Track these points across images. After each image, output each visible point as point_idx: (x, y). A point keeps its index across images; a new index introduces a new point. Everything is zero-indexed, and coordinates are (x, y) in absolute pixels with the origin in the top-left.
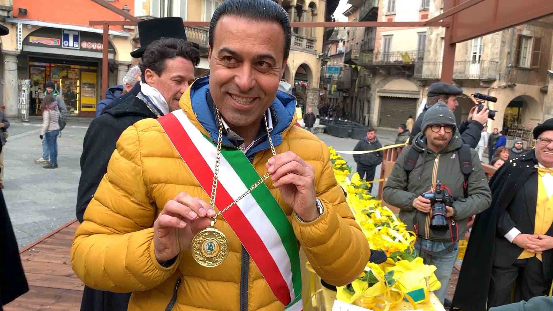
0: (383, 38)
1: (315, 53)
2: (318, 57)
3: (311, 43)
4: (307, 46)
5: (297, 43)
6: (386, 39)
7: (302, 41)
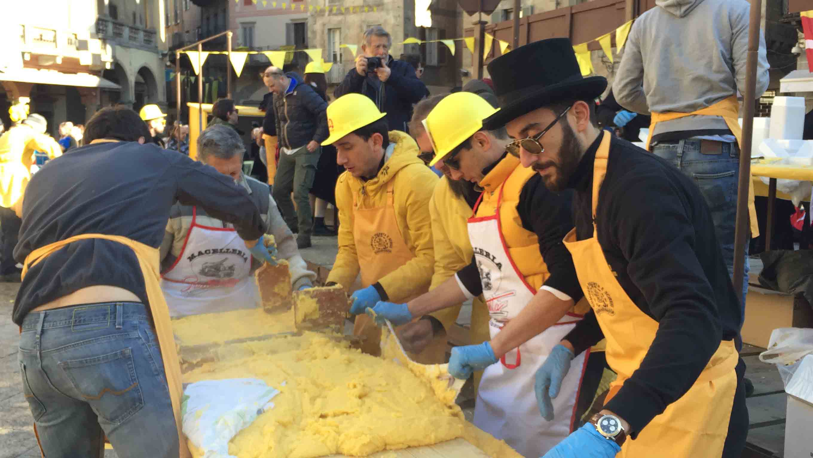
0: (240, 26)
1: (155, 50)
2: (161, 57)
3: (149, 36)
4: (145, 40)
5: (132, 37)
6: (245, 29)
7: (137, 34)
